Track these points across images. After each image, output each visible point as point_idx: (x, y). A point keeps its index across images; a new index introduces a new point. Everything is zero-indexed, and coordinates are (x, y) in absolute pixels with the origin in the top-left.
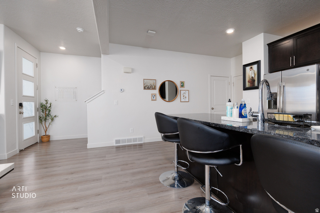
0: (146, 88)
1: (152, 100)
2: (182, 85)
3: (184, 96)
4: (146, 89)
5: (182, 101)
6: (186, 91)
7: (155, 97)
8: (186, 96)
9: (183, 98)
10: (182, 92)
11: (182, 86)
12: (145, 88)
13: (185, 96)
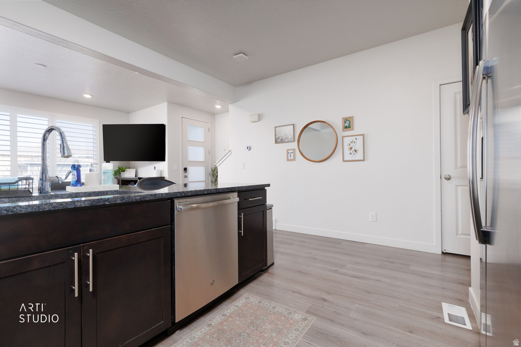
0: (279, 140)
1: (288, 160)
2: (347, 124)
3: (351, 149)
4: (279, 143)
5: (345, 159)
6: (357, 137)
7: (292, 154)
8: (356, 148)
9: (349, 152)
10: (347, 141)
11: (346, 127)
12: (276, 142)
13: (353, 149)
